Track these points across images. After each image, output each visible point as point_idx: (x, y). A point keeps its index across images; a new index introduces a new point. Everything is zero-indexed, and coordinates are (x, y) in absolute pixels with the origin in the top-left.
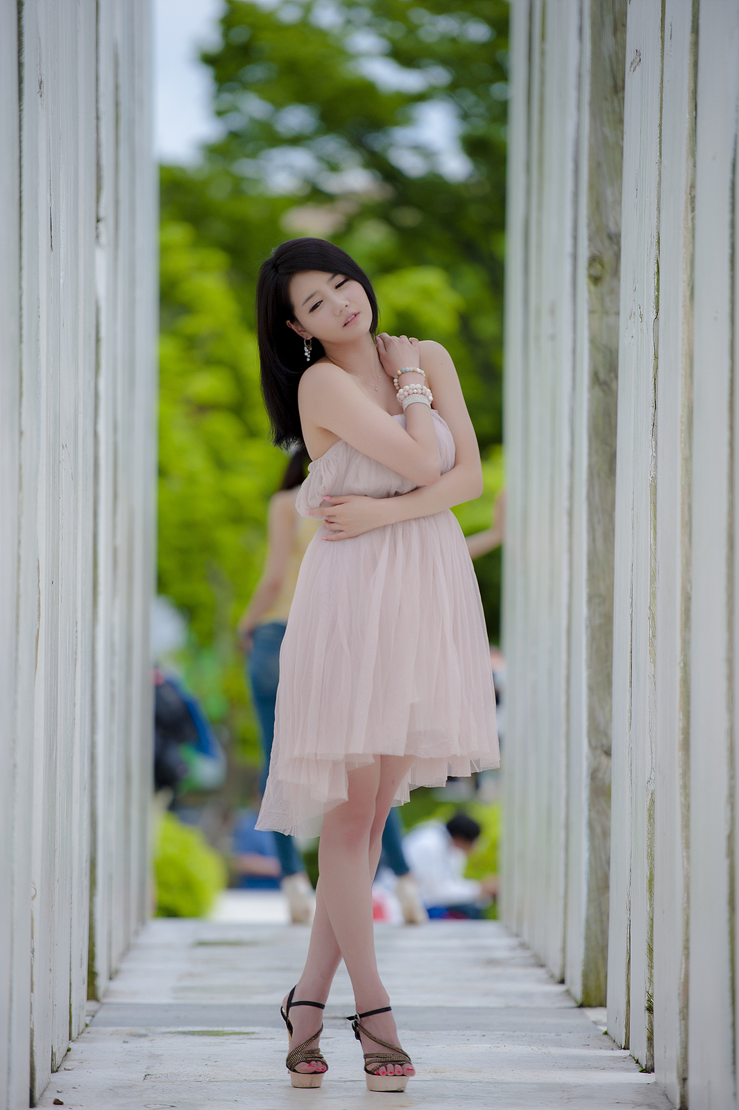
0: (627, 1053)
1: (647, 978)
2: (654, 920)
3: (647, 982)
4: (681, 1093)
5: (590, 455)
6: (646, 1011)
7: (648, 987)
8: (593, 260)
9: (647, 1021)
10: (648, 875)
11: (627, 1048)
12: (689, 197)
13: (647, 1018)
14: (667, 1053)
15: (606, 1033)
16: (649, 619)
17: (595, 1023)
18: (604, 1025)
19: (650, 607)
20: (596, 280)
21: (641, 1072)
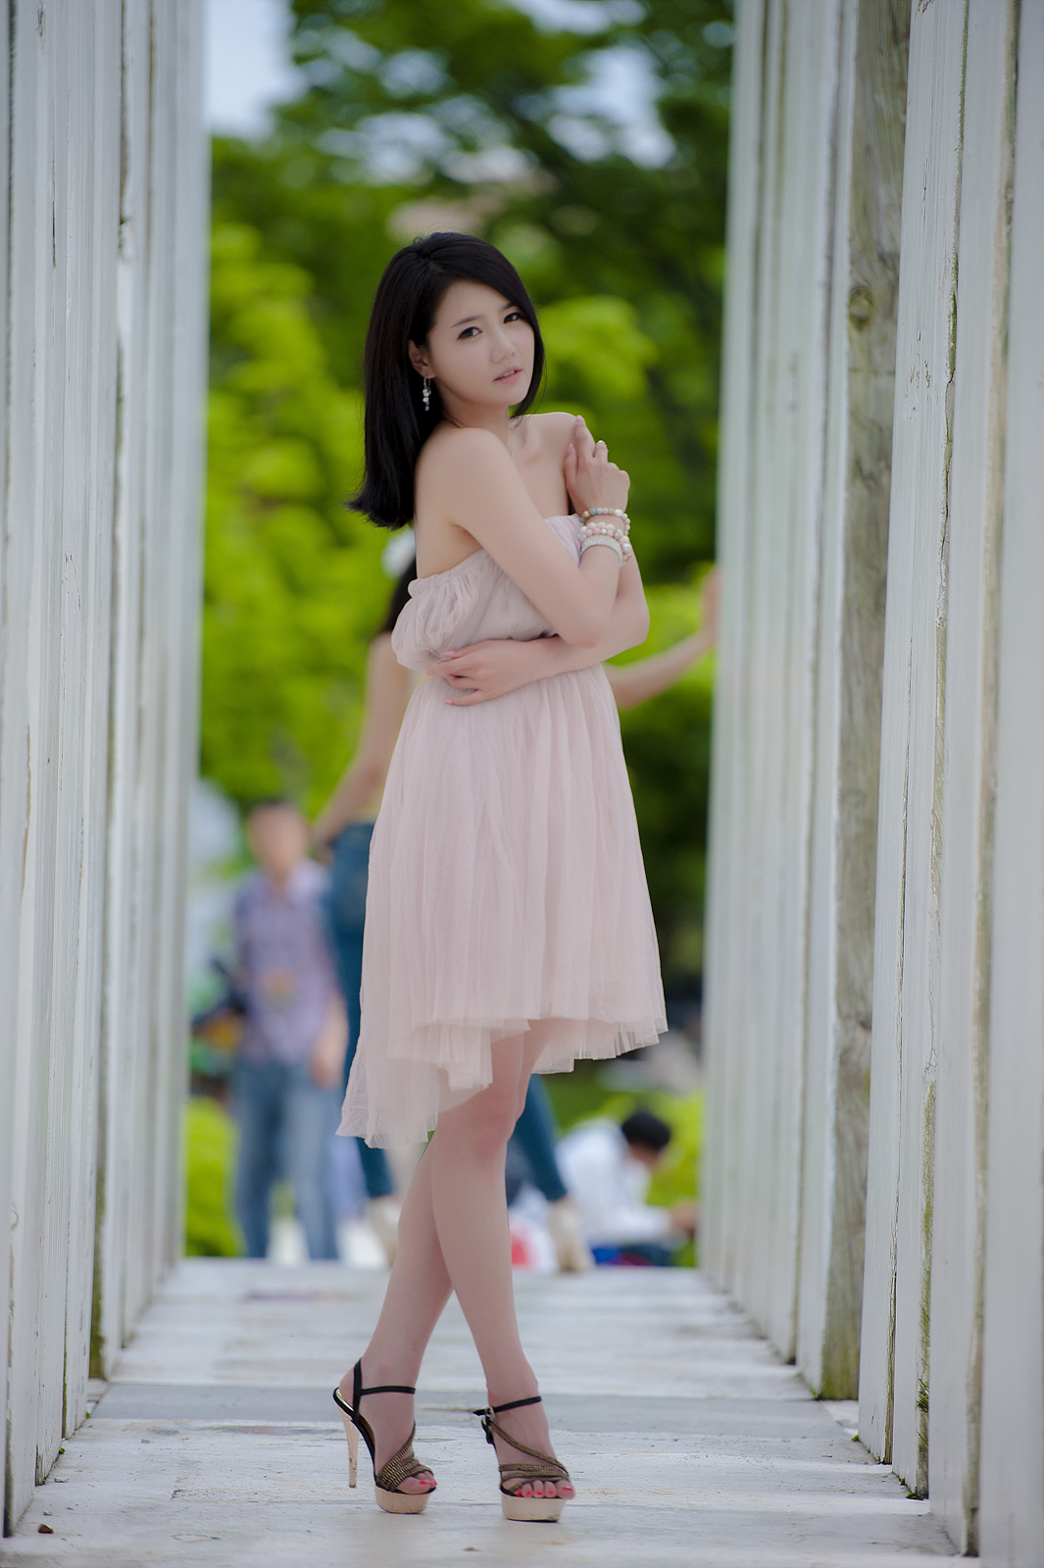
0: (888, 1469)
1: (919, 1359)
2: (932, 1274)
3: (920, 1365)
4: (968, 1530)
5: (847, 582)
6: (919, 1409)
7: (921, 1373)
8: (858, 292)
9: (919, 1423)
10: (924, 1207)
11: (887, 1462)
12: (1004, 201)
13: (919, 1418)
14: (948, 1470)
15: (857, 1439)
16: (932, 828)
17: (840, 1423)
18: (855, 1426)
19: (933, 811)
20: (860, 322)
21: (909, 1497)
